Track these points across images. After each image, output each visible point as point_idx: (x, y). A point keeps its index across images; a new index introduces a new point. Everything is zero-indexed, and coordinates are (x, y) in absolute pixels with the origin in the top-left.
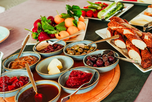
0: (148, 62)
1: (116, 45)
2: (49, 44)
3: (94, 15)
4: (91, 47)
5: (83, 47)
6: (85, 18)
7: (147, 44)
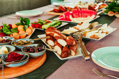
0: (65, 53)
1: (48, 44)
2: (3, 39)
3: (40, 27)
4: (30, 42)
5: (25, 42)
6: (33, 28)
7: (67, 43)
